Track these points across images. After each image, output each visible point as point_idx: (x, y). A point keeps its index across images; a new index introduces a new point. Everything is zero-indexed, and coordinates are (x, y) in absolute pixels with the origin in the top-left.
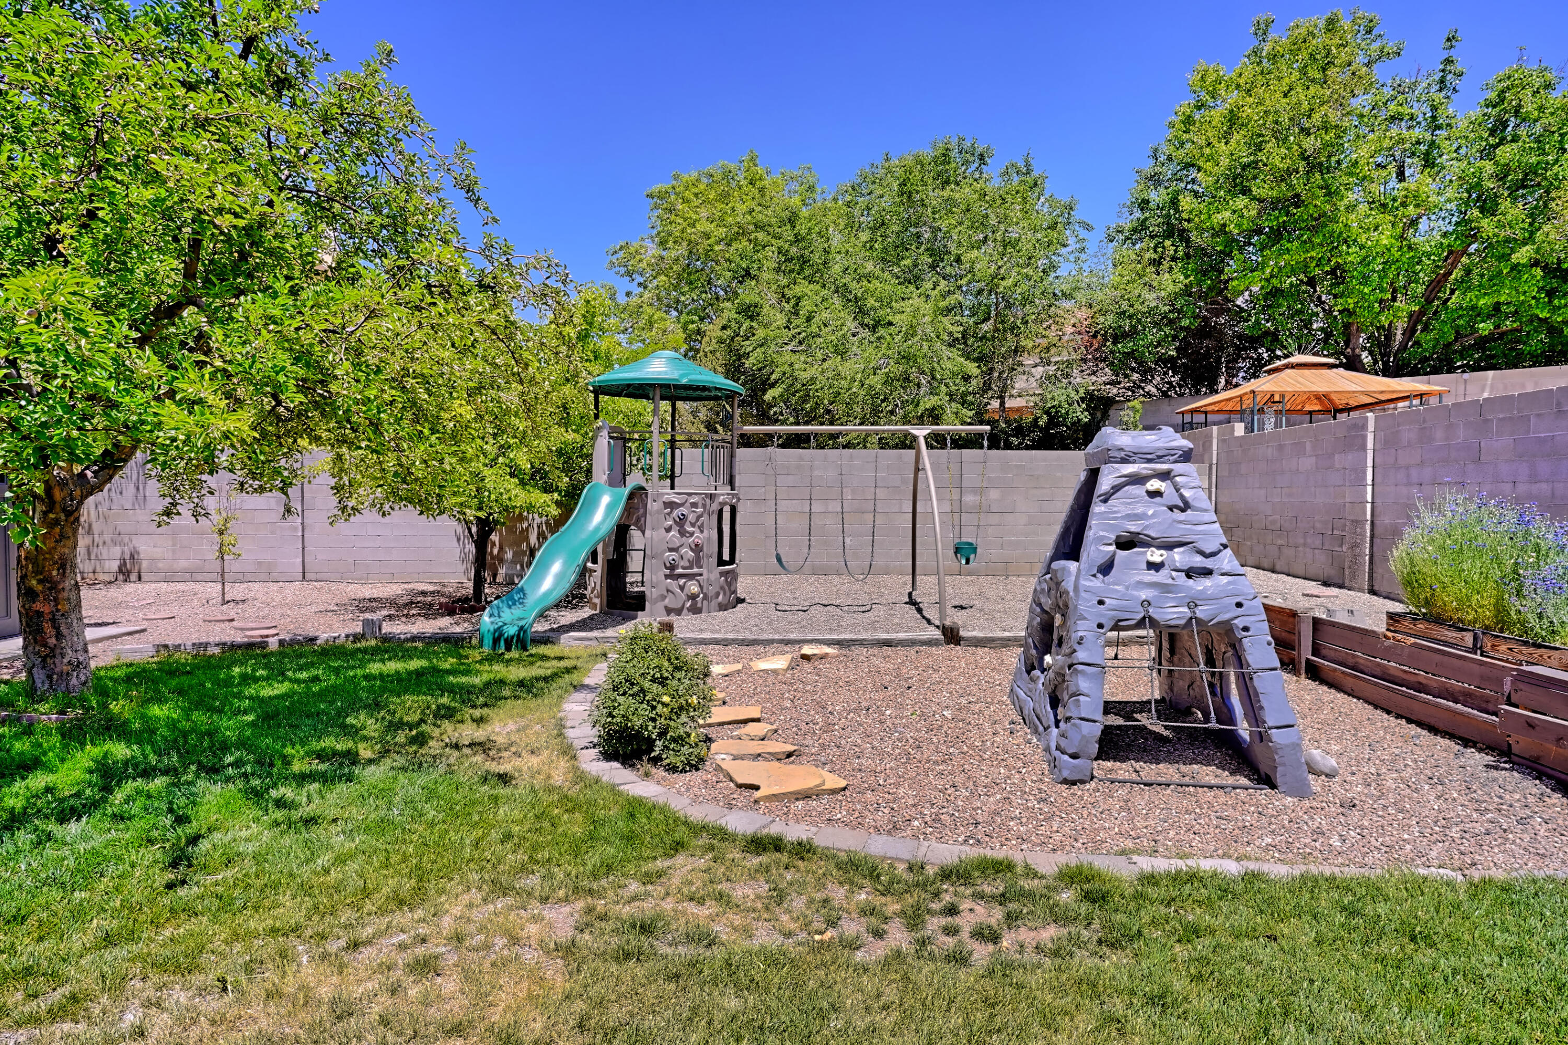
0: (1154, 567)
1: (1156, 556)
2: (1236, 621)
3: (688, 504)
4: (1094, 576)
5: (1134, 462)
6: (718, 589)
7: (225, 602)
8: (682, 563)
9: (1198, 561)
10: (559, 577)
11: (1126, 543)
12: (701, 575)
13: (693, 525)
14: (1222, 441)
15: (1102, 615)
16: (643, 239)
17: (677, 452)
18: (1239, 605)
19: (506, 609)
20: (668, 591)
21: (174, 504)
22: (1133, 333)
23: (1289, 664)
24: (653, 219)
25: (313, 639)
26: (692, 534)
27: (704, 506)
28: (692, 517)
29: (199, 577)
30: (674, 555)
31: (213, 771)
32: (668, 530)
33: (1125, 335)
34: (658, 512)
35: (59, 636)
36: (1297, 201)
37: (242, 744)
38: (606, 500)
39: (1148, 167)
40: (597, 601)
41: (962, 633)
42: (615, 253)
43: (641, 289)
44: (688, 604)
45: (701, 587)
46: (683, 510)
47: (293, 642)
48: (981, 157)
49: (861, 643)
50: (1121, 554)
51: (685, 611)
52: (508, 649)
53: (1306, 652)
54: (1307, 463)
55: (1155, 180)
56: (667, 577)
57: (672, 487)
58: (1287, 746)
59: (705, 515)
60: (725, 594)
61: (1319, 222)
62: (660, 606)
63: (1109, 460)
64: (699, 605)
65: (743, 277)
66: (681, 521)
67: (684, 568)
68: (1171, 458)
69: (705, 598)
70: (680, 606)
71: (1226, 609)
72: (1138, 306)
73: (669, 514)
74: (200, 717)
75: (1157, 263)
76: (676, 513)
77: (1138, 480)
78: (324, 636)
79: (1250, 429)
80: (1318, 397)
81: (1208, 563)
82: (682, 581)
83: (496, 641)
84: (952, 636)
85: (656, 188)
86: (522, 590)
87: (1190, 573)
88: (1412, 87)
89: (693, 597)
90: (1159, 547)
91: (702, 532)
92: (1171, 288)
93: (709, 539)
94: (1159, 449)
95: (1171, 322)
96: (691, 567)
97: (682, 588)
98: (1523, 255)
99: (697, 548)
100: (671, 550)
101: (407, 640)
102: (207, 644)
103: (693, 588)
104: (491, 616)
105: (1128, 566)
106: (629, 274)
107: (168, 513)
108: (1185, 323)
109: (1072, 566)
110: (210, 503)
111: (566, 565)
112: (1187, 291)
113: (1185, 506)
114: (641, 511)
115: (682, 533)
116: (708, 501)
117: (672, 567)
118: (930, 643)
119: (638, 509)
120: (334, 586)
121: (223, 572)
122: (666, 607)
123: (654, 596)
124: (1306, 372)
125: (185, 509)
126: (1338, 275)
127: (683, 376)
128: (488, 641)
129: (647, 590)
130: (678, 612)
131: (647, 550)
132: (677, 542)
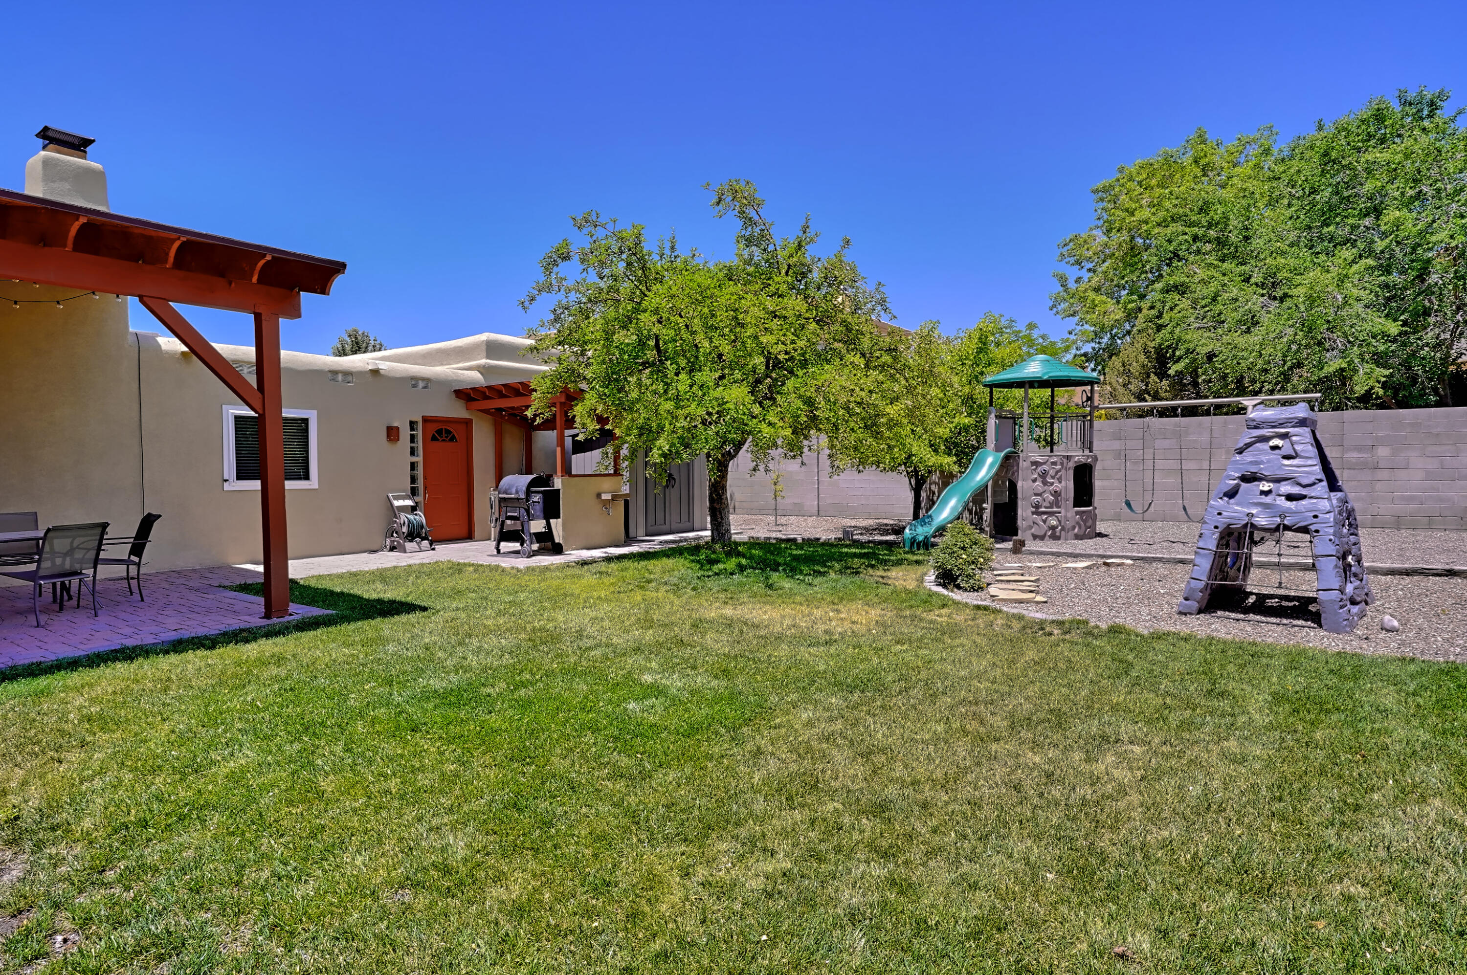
0: (1265, 494)
1: (1265, 486)
2: (1310, 527)
3: (1049, 463)
4: (1221, 498)
5: (1263, 428)
6: (1073, 523)
7: (777, 525)
8: (1044, 504)
9: (1296, 490)
10: (953, 509)
11: (1248, 479)
12: (1060, 513)
13: (1053, 477)
15: (1218, 521)
16: (1091, 229)
17: (1056, 426)
18: (1316, 517)
19: (919, 527)
20: (1034, 523)
21: (757, 465)
24: (1099, 211)
25: (818, 539)
26: (1052, 484)
27: (1062, 464)
28: (1052, 472)
29: (764, 512)
30: (1039, 498)
31: (776, 570)
32: (1034, 481)
34: (1027, 468)
35: (722, 518)
37: (785, 564)
38: (990, 460)
40: (987, 529)
42: (1066, 245)
43: (1091, 274)
44: (1049, 533)
45: (1060, 522)
46: (1045, 467)
47: (809, 539)
49: (1160, 560)
50: (1244, 485)
51: (1047, 538)
52: (918, 549)
56: (1033, 513)
57: (1052, 451)
58: (1327, 601)
59: (1063, 471)
60: (1080, 527)
62: (1028, 533)
63: (1248, 427)
64: (1058, 534)
65: (1170, 259)
66: (1044, 475)
67: (1046, 507)
68: (1290, 425)
69: (1063, 529)
70: (1042, 533)
71: (1305, 519)
73: (1035, 470)
74: (769, 556)
76: (1039, 469)
77: (1265, 439)
78: (824, 538)
81: (1304, 492)
82: (1044, 517)
83: (912, 544)
85: (1100, 185)
86: (930, 516)
87: (1290, 498)
89: (1053, 528)
90: (1268, 481)
91: (1060, 482)
93: (1066, 488)
94: (1280, 419)
96: (1051, 507)
97: (1044, 521)
99: (1056, 494)
100: (1036, 495)
101: (865, 542)
102: (770, 538)
103: (1053, 522)
104: (910, 530)
105: (1248, 493)
106: (1079, 263)
107: (754, 470)
110: (771, 466)
111: (958, 501)
113: (1295, 456)
114: (1015, 468)
115: (1045, 483)
116: (1065, 461)
117: (1037, 506)
119: (1013, 466)
120: (835, 519)
121: (776, 509)
122: (1033, 534)
123: (1024, 526)
125: (762, 467)
127: (1045, 374)
128: (908, 544)
129: (1019, 522)
130: (1042, 538)
131: (1020, 495)
132: (1041, 490)
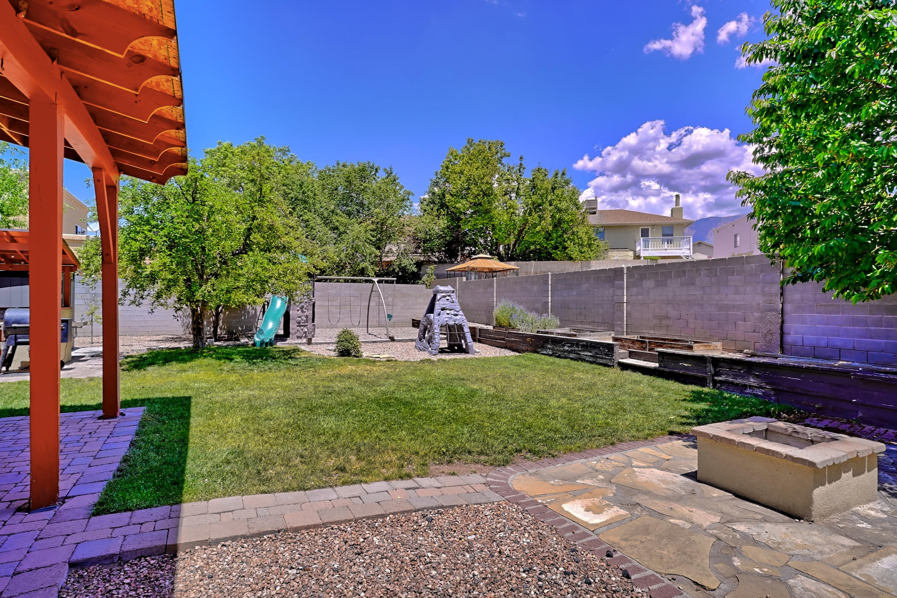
0: (448, 314)
1: (448, 312)
2: (463, 327)
3: (304, 302)
4: (436, 316)
5: (444, 293)
6: (312, 330)
11: (443, 309)
12: (308, 325)
13: (306, 309)
14: (459, 283)
15: (439, 324)
18: (464, 324)
20: (297, 331)
22: (430, 240)
23: (474, 340)
26: (305, 312)
27: (309, 303)
28: (305, 307)
30: (300, 319)
32: (298, 311)
33: (428, 240)
34: (294, 305)
36: (480, 204)
38: (279, 301)
39: (434, 178)
41: (395, 338)
44: (304, 335)
45: (308, 329)
46: (303, 304)
48: (376, 170)
50: (441, 311)
51: (303, 337)
52: (267, 346)
53: (478, 337)
54: (481, 290)
55: (436, 184)
56: (297, 326)
58: (471, 345)
59: (309, 306)
61: (487, 211)
62: (295, 336)
63: (439, 293)
64: (307, 335)
66: (302, 308)
67: (303, 323)
68: (450, 292)
69: (309, 333)
70: (301, 335)
71: (461, 324)
72: (432, 231)
73: (298, 305)
75: (438, 216)
76: (301, 305)
77: (444, 297)
79: (467, 279)
80: (489, 269)
81: (457, 313)
82: (302, 328)
84: (392, 339)
86: (261, 330)
87: (454, 315)
88: (513, 168)
89: (305, 333)
90: (449, 310)
91: (308, 311)
92: (443, 226)
93: (310, 313)
94: (448, 290)
95: (443, 237)
96: (305, 323)
97: (302, 330)
98: (538, 228)
99: (307, 317)
100: (299, 317)
103: (305, 330)
105: (443, 314)
108: (448, 238)
109: (432, 315)
112: (448, 227)
113: (453, 302)
115: (303, 312)
116: (310, 301)
117: (299, 323)
118: (386, 341)
121: (92, 332)
122: (297, 336)
123: (293, 332)
124: (484, 260)
126: (494, 228)
128: (258, 344)
129: (291, 331)
130: (301, 338)
131: (291, 318)
132: (301, 315)
